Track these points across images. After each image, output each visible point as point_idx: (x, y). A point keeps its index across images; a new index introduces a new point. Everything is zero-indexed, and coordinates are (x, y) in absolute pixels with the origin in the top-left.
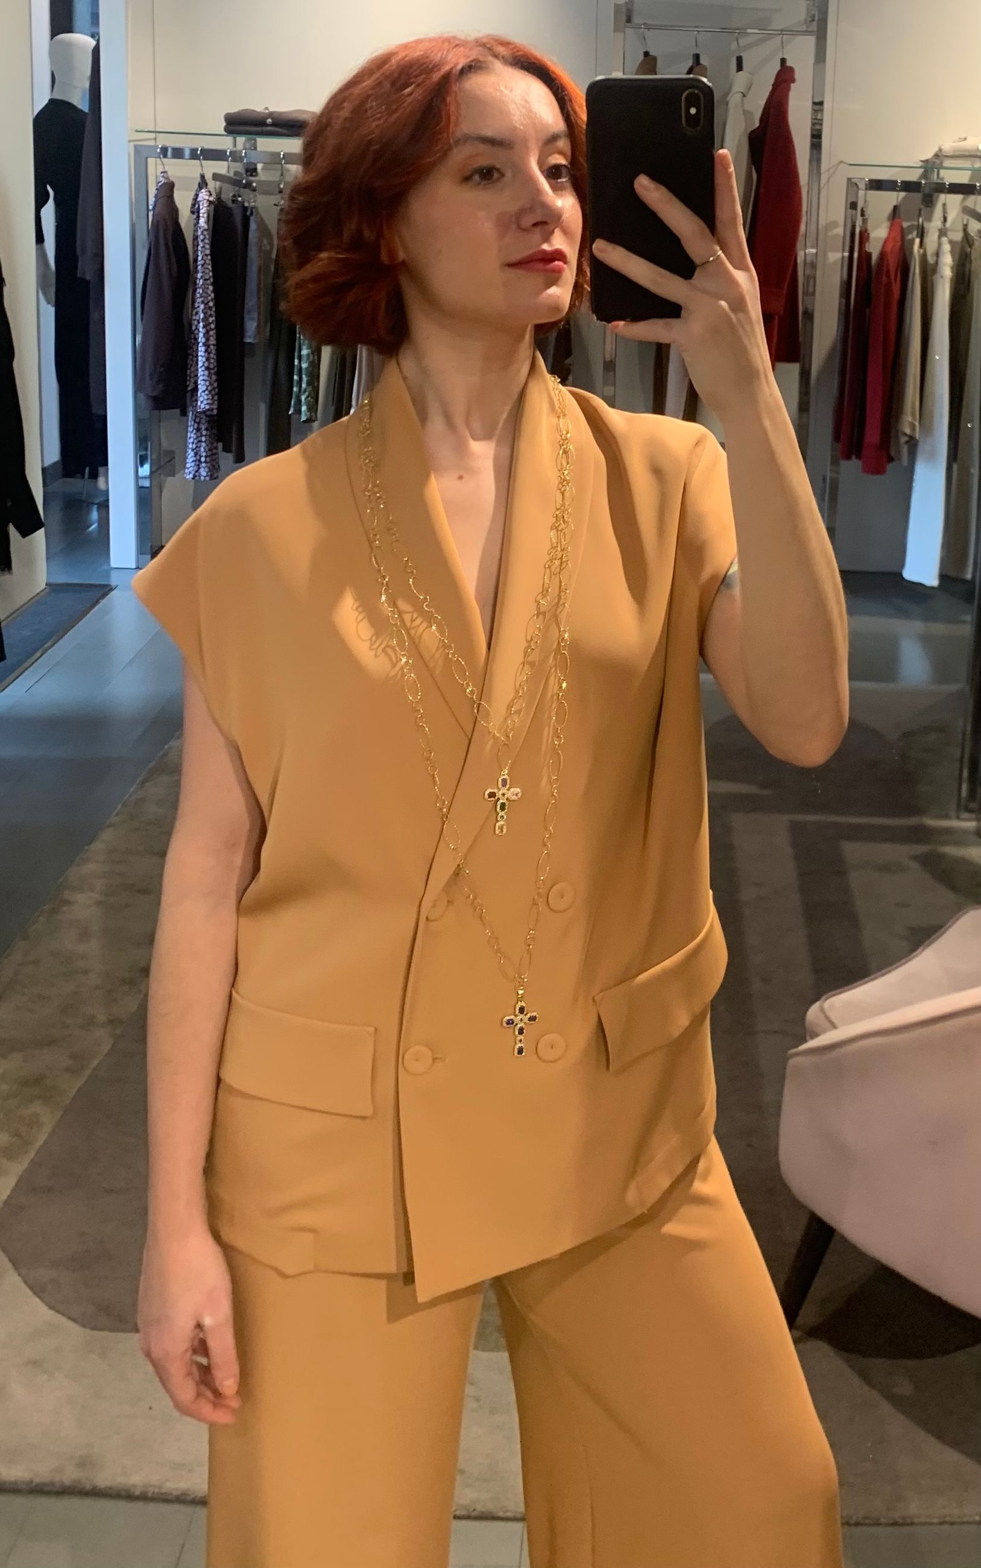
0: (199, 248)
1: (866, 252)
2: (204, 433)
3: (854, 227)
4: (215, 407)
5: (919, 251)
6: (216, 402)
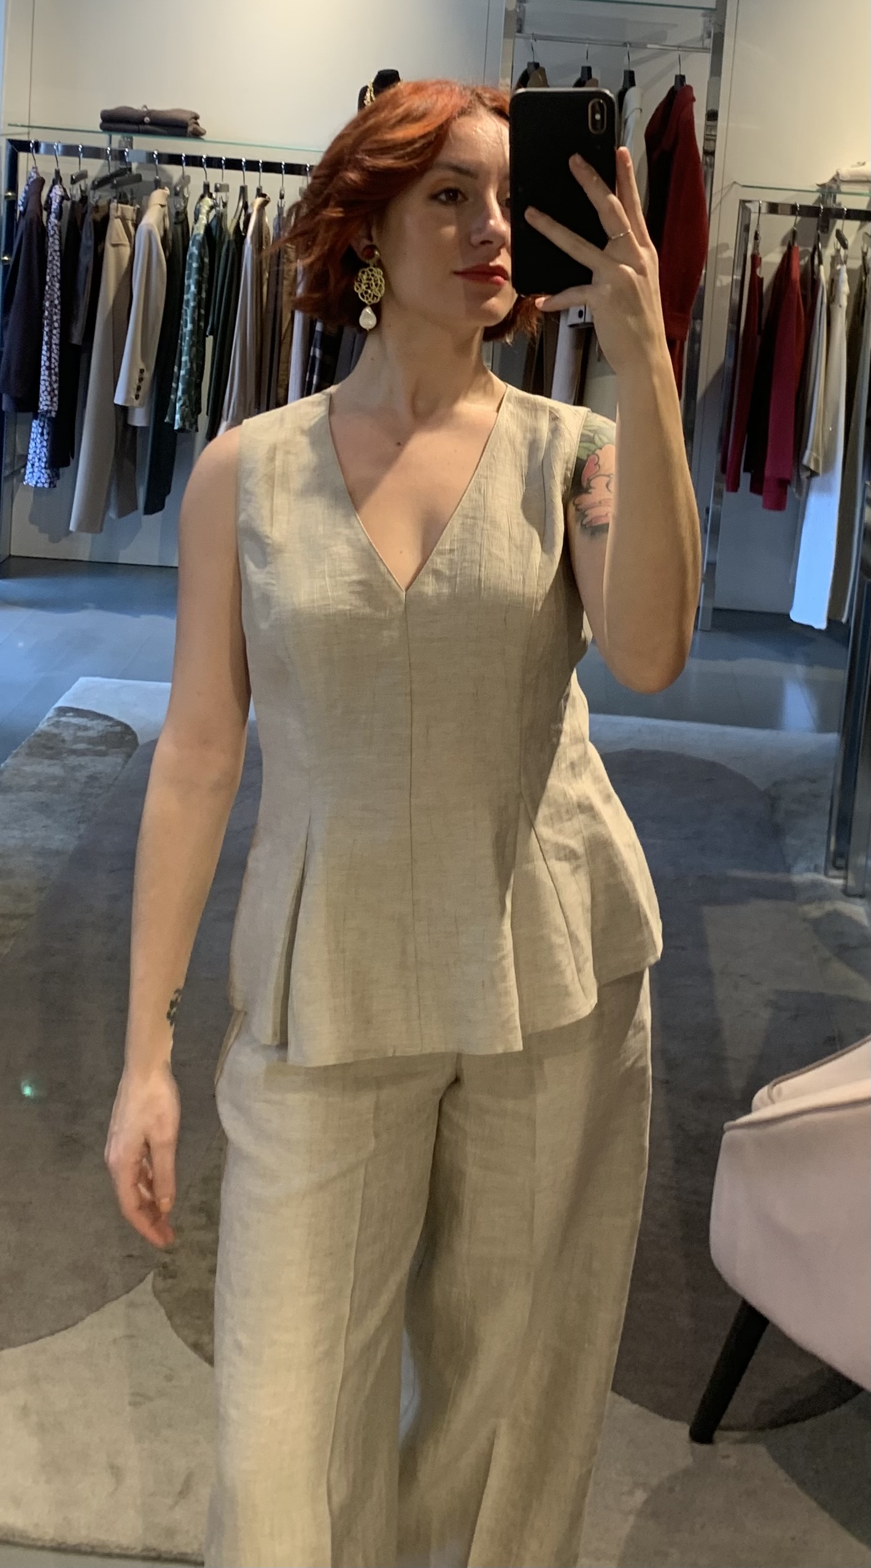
1: (759, 277)
3: (745, 251)
6: (55, 404)
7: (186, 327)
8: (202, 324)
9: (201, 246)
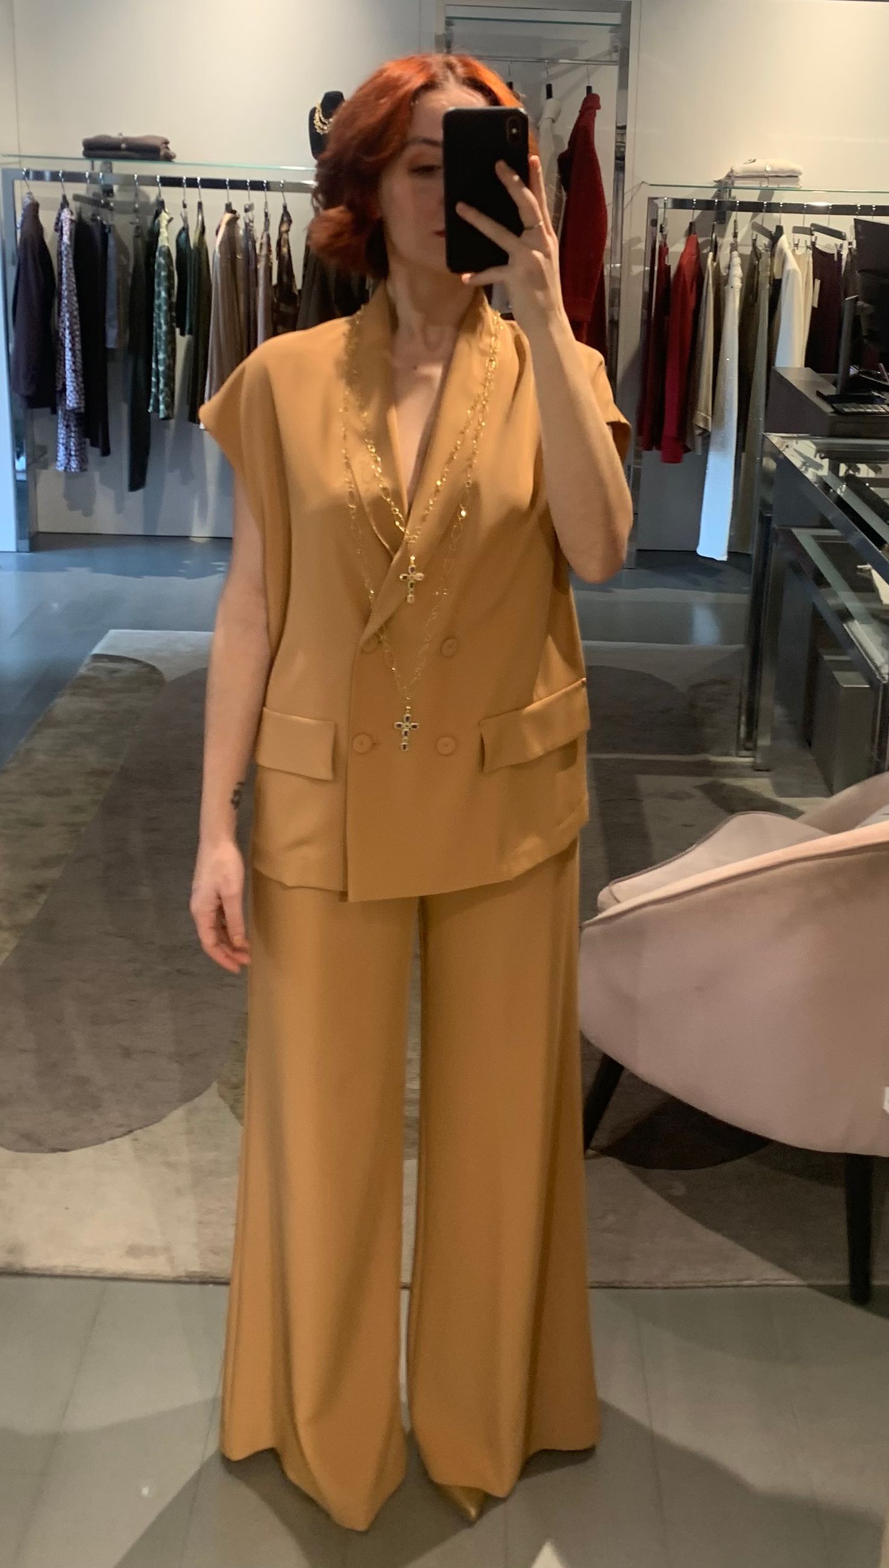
0: (64, 262)
1: (665, 265)
2: (73, 429)
3: (654, 242)
4: (82, 405)
5: (712, 265)
6: (83, 402)
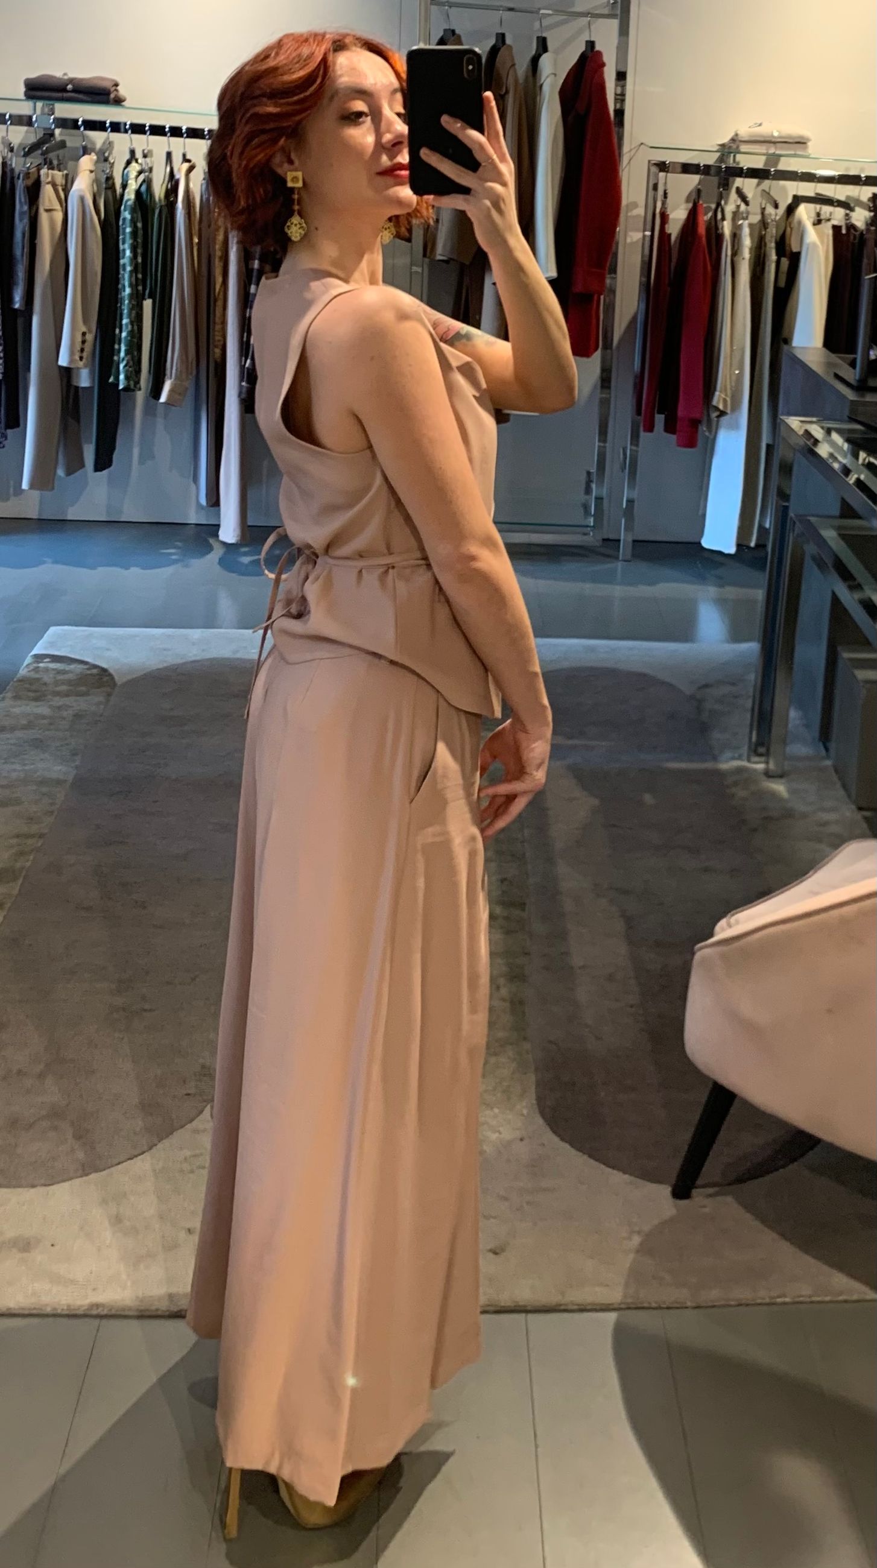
1: (667, 231)
3: (655, 208)
7: (124, 291)
8: (140, 288)
9: (133, 211)
